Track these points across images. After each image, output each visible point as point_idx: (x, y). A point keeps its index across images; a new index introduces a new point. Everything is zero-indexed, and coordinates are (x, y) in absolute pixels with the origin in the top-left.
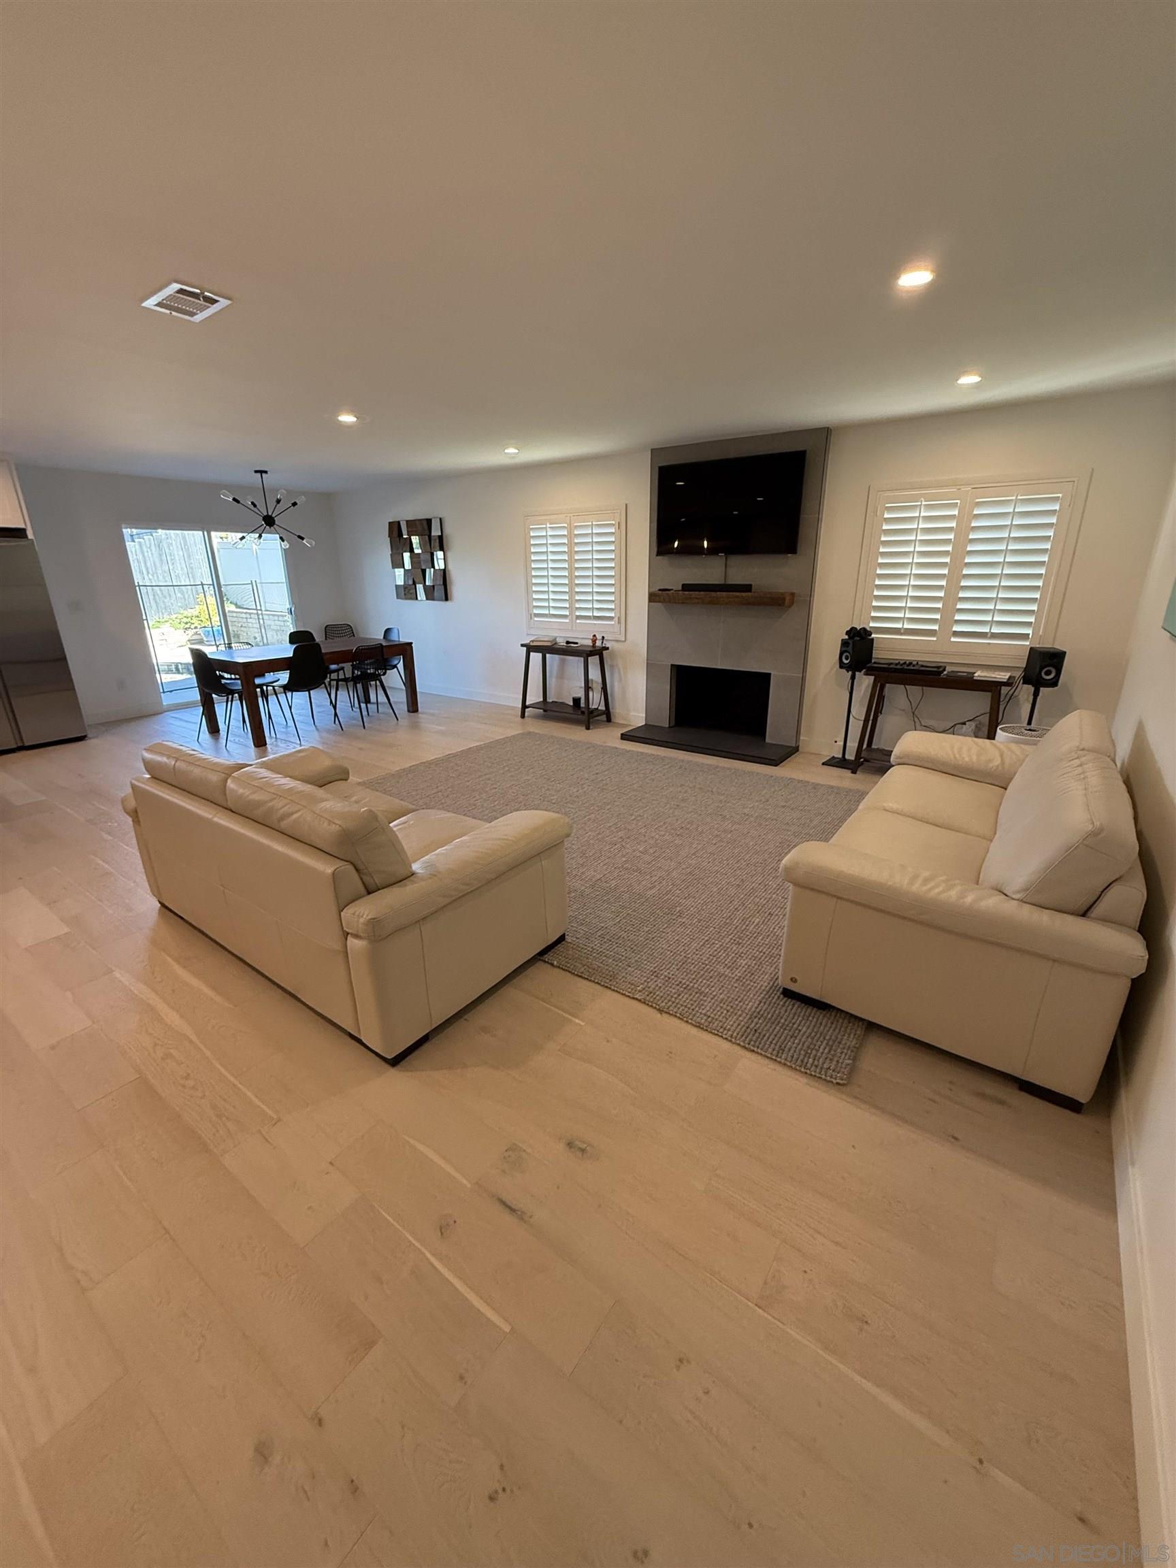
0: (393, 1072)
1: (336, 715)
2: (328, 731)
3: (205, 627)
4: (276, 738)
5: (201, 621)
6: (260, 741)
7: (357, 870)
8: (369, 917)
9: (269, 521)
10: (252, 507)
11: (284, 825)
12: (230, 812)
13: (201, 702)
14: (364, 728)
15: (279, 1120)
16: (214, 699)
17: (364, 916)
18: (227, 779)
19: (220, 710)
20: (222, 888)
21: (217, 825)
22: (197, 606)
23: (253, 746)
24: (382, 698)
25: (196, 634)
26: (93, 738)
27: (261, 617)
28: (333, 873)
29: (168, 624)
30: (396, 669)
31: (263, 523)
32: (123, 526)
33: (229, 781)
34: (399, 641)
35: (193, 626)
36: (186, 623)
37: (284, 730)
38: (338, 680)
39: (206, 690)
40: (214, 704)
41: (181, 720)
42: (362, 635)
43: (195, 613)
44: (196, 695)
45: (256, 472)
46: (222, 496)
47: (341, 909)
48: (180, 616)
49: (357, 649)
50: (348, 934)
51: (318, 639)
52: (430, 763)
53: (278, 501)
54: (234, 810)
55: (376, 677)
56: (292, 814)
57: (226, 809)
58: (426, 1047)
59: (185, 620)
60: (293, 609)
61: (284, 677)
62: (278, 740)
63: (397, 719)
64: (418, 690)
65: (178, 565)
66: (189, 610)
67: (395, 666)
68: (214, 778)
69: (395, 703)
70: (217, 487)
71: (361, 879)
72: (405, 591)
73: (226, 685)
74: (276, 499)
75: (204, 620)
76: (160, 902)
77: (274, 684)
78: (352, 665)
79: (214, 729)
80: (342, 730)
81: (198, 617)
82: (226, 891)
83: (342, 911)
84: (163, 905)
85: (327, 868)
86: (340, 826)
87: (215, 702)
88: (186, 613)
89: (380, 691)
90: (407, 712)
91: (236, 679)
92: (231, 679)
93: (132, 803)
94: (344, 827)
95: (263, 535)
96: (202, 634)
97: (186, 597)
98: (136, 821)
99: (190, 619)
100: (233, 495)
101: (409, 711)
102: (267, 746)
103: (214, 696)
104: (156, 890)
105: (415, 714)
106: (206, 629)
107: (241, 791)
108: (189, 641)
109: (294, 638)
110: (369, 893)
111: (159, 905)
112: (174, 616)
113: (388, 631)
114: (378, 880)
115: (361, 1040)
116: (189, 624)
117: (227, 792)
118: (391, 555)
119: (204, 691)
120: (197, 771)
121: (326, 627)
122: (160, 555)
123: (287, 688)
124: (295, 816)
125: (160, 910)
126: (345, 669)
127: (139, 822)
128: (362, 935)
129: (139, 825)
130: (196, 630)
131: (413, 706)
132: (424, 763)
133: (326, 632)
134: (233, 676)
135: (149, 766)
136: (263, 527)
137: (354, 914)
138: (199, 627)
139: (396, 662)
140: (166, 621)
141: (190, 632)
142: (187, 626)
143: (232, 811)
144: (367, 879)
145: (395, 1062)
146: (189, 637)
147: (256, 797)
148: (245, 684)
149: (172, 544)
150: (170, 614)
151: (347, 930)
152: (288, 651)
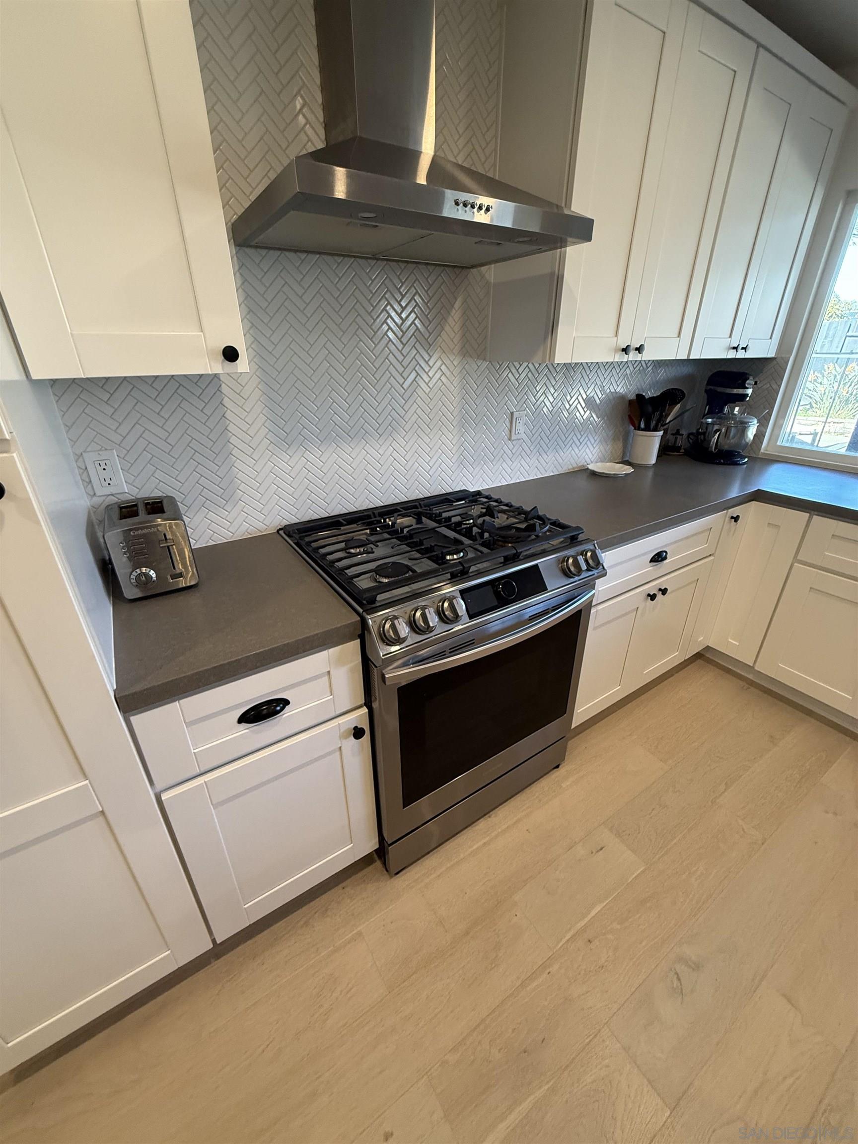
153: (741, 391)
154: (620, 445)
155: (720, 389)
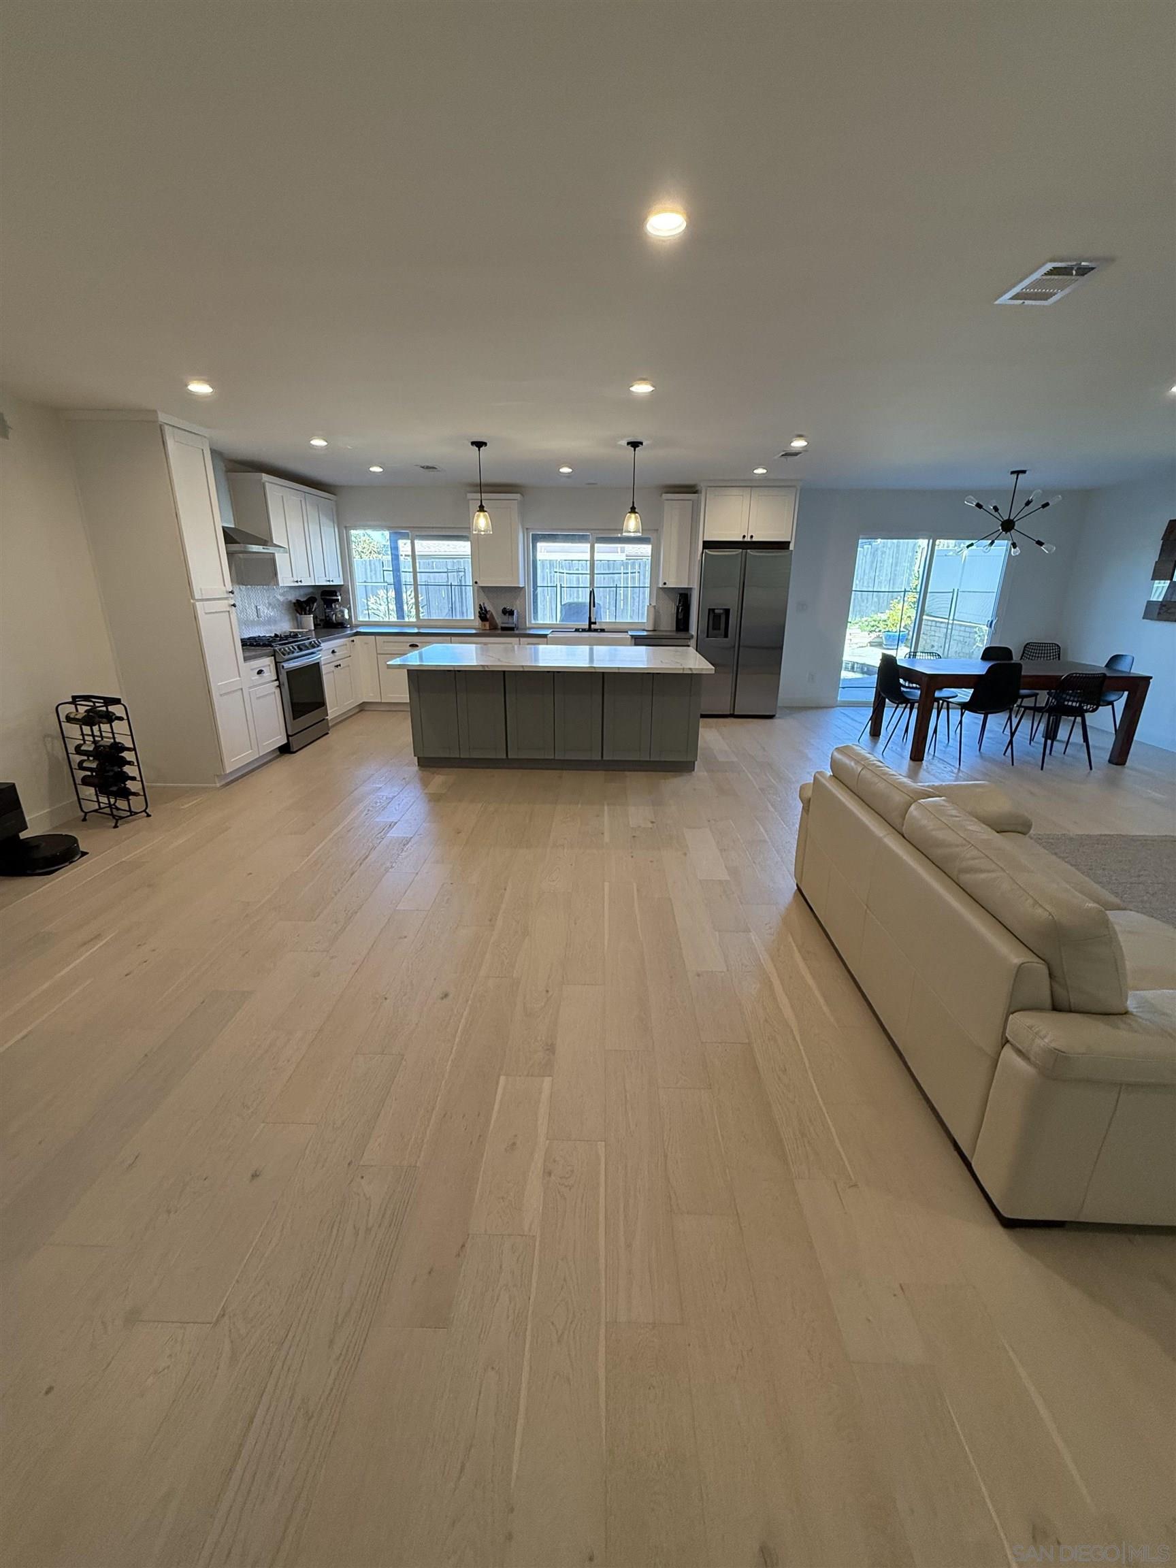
0: (999, 1231)
1: (1011, 742)
2: (993, 761)
3: (889, 631)
4: (934, 755)
5: (887, 625)
6: (917, 755)
7: (1051, 975)
8: (1053, 1045)
9: (1008, 526)
10: (993, 512)
11: (966, 878)
12: (902, 837)
13: (874, 704)
14: (1042, 769)
15: (855, 1186)
16: (886, 703)
17: (1046, 1040)
18: (911, 804)
19: (888, 712)
20: (865, 907)
21: (886, 847)
22: (887, 611)
23: (909, 759)
24: (1077, 737)
25: (878, 637)
26: (779, 718)
27: (950, 627)
28: (1020, 968)
29: (857, 626)
30: (1111, 706)
31: (1000, 528)
32: (861, 536)
33: (913, 807)
34: (1130, 673)
35: (877, 630)
36: (873, 626)
37: (944, 749)
38: (1026, 708)
39: (883, 694)
40: (884, 707)
41: (848, 716)
42: (1070, 659)
43: (884, 617)
44: (871, 696)
45: (1013, 473)
46: (966, 502)
47: (1012, 1010)
48: (870, 619)
49: (1068, 676)
50: (1008, 1041)
51: (1016, 658)
52: (1134, 839)
53: (1028, 503)
54: (905, 836)
55: (1080, 712)
56: (982, 871)
57: (900, 833)
58: (1055, 1234)
59: (873, 623)
60: (994, 623)
61: (965, 695)
62: (935, 758)
63: (1091, 769)
64: (1135, 738)
65: (885, 571)
66: (879, 614)
67: (1111, 703)
68: (898, 798)
69: (1095, 747)
70: (963, 493)
71: (1051, 985)
72: (1160, 609)
73: (904, 694)
74: (1027, 500)
75: (890, 624)
76: (797, 885)
77: (950, 700)
78: (1048, 693)
79: (875, 733)
80: (1013, 764)
81: (885, 621)
82: (868, 911)
83: (1013, 1013)
84: (799, 889)
85: (1014, 956)
86: (1050, 914)
87: (886, 705)
88: (875, 617)
89: (1078, 731)
90: (1107, 762)
91: (916, 688)
92: (909, 687)
93: (809, 793)
94: (1056, 918)
95: (996, 541)
96: (883, 638)
97: (881, 601)
98: (806, 809)
99: (877, 622)
100: (977, 499)
101: (1110, 761)
102: (924, 762)
103: (887, 700)
104: (799, 874)
105: (1119, 767)
106: (889, 633)
107: (924, 822)
108: (870, 643)
109: (988, 654)
110: (1056, 1008)
111: (796, 888)
112: (865, 619)
113: (1115, 659)
114: (1075, 999)
115: (971, 1164)
116: (875, 627)
117: (907, 816)
118: (1156, 562)
119: (880, 695)
120: (881, 786)
121: (1027, 644)
122: (873, 562)
123: (964, 707)
124: (983, 876)
125: (795, 893)
126: (1038, 697)
127: (808, 810)
128: (1033, 1059)
129: (808, 814)
130: (879, 633)
131: (1120, 756)
132: (1123, 836)
133: (1024, 650)
134: (914, 685)
135: (834, 764)
136: (999, 532)
137: (1030, 1027)
138: (883, 630)
139: (1112, 698)
140: (856, 623)
141: (874, 635)
142: (873, 629)
143: (904, 837)
144: (1059, 990)
145: (1009, 1224)
146: (870, 640)
147: (940, 835)
148: (924, 695)
149: (885, 552)
150: (862, 617)
151: (1009, 1038)
152: (979, 668)
153: (335, 598)
154: (295, 622)
155: (328, 597)
